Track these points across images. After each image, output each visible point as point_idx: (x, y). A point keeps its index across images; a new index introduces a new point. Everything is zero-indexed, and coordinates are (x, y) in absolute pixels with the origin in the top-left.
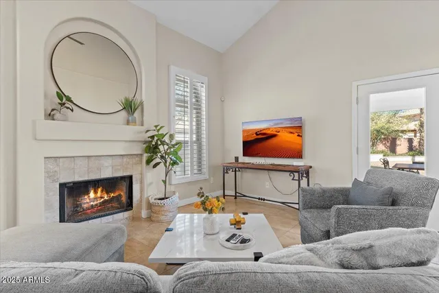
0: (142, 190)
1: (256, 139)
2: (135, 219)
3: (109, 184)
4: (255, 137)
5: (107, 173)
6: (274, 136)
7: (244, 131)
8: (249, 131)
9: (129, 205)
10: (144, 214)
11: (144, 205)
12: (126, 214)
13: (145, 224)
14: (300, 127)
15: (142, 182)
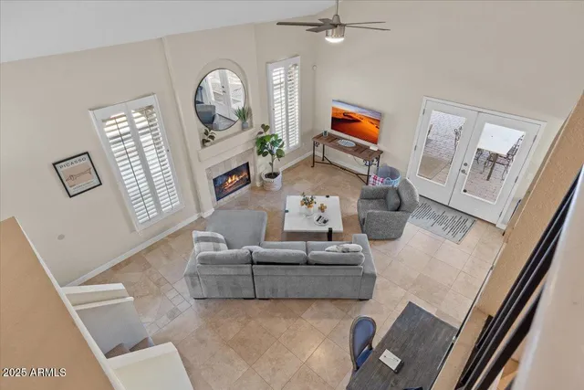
0: (255, 170)
1: (343, 119)
2: (253, 188)
3: (236, 171)
4: (341, 116)
5: (235, 166)
6: (358, 121)
7: (333, 109)
8: (337, 109)
9: (248, 181)
10: (258, 184)
11: (257, 178)
12: (248, 186)
13: (262, 193)
14: (379, 121)
15: (255, 165)
